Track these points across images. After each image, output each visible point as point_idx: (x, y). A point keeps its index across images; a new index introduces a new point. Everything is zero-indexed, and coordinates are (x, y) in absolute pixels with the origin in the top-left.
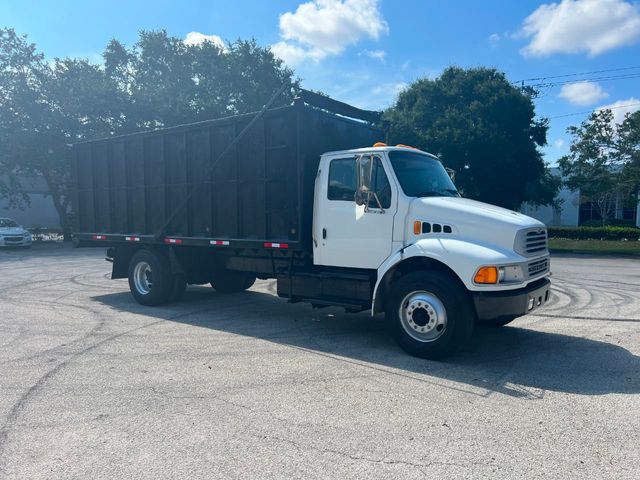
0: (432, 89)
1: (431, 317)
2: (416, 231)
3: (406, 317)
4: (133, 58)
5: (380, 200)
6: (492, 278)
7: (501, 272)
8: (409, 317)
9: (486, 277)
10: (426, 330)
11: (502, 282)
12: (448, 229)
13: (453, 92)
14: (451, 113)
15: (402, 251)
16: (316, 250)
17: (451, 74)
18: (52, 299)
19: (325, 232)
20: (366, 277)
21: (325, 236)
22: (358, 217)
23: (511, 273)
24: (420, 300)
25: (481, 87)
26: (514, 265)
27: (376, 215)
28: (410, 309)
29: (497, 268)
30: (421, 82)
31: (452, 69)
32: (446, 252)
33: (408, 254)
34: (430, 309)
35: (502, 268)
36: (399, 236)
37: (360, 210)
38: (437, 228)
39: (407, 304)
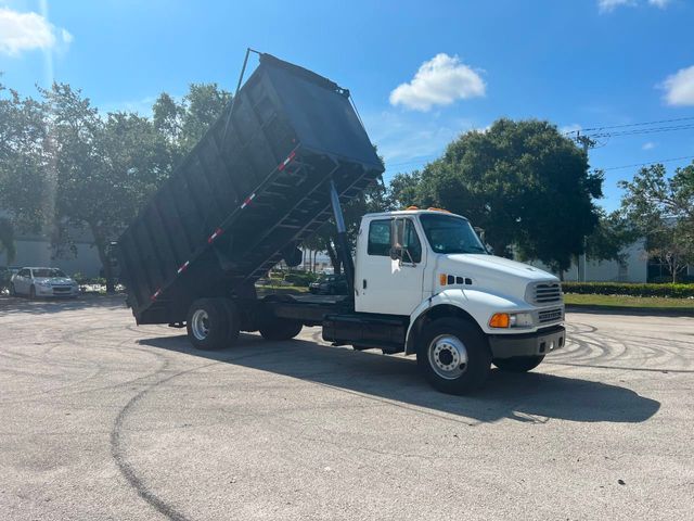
0: (481, 142)
1: (454, 357)
2: (443, 283)
3: (434, 357)
4: (182, 111)
5: (411, 255)
6: (504, 323)
7: (513, 318)
8: (437, 357)
9: (499, 322)
10: (451, 369)
11: (513, 326)
12: (469, 282)
13: (503, 145)
14: (501, 166)
15: (430, 299)
16: (357, 299)
17: (501, 127)
18: (117, 344)
19: (365, 282)
20: (400, 323)
21: (365, 286)
22: (393, 271)
23: (523, 319)
24: (445, 342)
25: (532, 141)
26: (525, 312)
27: (409, 270)
28: (437, 351)
29: (508, 315)
30: (470, 134)
31: (502, 122)
32: (467, 300)
33: (435, 302)
34: (453, 350)
35: (514, 314)
36: (428, 286)
37: (395, 264)
38: (460, 280)
39: (435, 346)
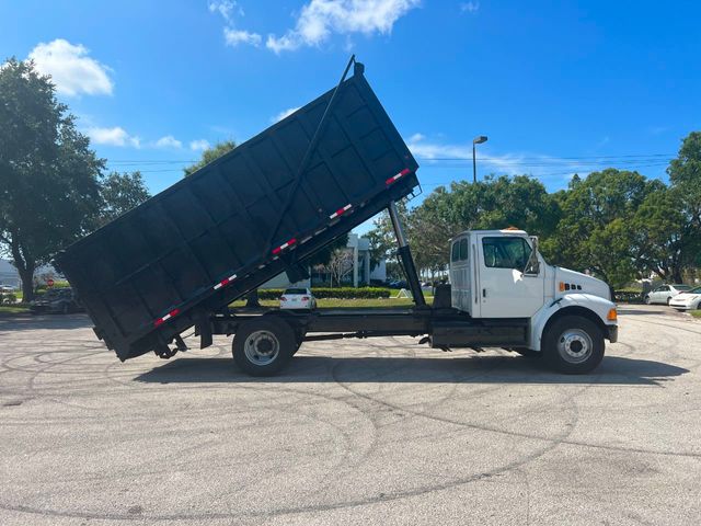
1: (583, 346)
2: (561, 288)
6: (613, 317)
8: (567, 348)
10: (580, 355)
12: (580, 288)
15: (557, 303)
16: (475, 307)
19: (484, 291)
21: (484, 295)
22: (515, 281)
27: (531, 278)
28: (567, 343)
33: (564, 304)
36: (549, 292)
38: (573, 287)
39: (563, 340)
